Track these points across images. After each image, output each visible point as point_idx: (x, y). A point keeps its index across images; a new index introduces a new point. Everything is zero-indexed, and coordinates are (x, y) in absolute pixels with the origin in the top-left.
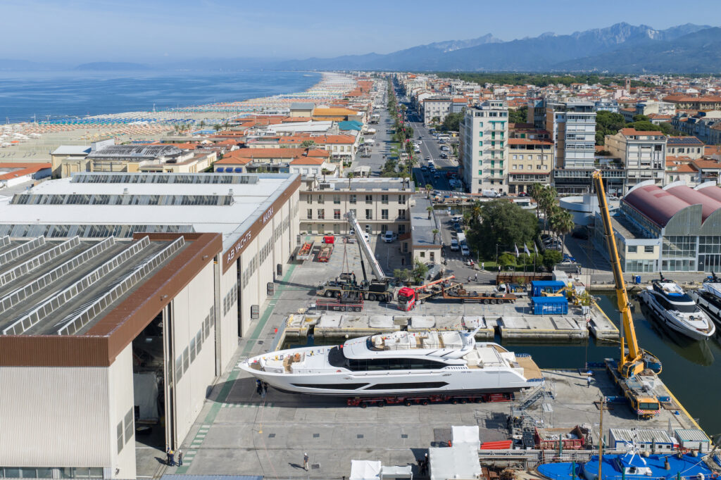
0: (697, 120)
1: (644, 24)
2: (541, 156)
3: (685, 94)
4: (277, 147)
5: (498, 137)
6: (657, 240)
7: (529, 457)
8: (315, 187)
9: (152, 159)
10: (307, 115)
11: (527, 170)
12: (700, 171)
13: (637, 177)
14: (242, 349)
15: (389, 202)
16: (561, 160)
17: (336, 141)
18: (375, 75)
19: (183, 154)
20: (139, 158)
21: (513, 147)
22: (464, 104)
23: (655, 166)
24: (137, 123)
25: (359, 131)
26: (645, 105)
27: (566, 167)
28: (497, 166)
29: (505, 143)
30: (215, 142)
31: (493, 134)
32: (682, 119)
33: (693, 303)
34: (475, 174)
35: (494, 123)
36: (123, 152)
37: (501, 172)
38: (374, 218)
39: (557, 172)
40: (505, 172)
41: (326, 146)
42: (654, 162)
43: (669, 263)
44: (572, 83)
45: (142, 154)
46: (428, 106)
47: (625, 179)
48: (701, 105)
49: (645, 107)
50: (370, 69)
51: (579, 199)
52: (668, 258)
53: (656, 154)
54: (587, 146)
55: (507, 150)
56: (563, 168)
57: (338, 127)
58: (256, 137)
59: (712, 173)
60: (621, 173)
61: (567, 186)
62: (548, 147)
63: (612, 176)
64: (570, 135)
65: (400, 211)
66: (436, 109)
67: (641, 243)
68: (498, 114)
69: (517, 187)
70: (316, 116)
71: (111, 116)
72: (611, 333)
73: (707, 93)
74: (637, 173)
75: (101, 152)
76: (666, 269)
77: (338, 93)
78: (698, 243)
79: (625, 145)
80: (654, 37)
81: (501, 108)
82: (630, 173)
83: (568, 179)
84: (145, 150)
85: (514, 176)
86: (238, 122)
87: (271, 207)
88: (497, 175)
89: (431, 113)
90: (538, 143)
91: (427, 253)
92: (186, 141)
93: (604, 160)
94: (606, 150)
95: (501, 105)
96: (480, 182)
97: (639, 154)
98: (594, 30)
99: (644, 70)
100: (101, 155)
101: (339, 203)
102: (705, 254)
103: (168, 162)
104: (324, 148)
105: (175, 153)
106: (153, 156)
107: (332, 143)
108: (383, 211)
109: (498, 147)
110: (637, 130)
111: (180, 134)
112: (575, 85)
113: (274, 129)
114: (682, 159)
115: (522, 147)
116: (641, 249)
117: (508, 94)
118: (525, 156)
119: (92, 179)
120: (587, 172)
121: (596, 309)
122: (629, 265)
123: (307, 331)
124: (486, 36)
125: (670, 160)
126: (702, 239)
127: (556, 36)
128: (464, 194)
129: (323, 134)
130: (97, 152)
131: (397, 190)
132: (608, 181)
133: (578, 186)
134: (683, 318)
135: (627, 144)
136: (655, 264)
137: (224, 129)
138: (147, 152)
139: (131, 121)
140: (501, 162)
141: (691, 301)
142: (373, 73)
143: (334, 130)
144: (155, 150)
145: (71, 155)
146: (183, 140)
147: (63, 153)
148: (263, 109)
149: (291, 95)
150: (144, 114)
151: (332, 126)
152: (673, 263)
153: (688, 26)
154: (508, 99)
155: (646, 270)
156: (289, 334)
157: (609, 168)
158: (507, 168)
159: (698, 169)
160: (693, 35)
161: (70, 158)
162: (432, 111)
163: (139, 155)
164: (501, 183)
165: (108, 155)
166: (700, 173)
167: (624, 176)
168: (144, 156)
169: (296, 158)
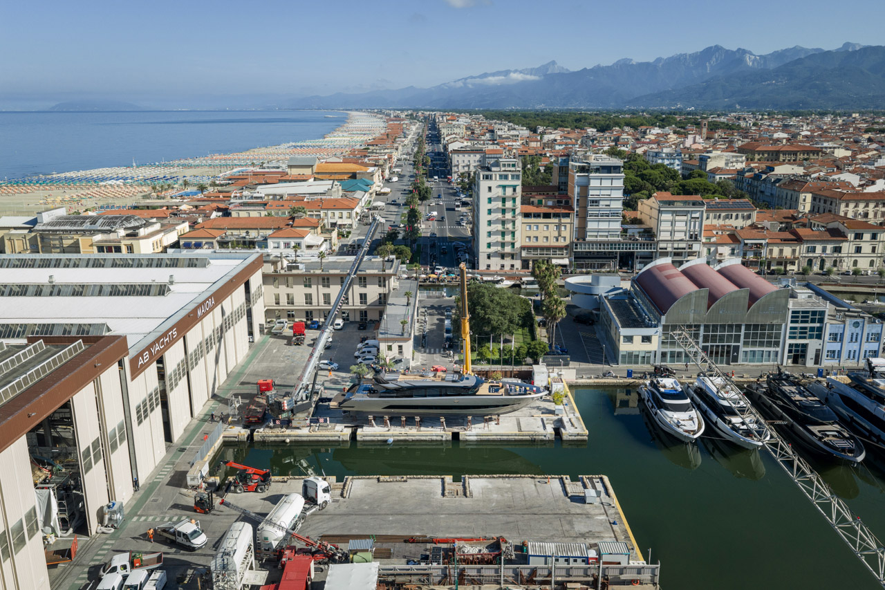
0: (764, 176)
1: (742, 48)
2: (558, 226)
3: (771, 139)
4: (264, 213)
5: (509, 204)
6: (655, 329)
7: (435, 572)
8: (282, 268)
9: (110, 231)
10: (308, 171)
11: (542, 243)
12: (742, 242)
13: (669, 249)
14: (170, 455)
15: (368, 286)
16: (582, 231)
17: (335, 206)
18: (412, 115)
19: (147, 225)
20: (94, 231)
21: (527, 215)
22: (498, 156)
23: (691, 237)
24: (110, 182)
25: (365, 192)
26: (709, 157)
27: (588, 239)
28: (508, 238)
29: (518, 211)
30: (196, 207)
31: (504, 200)
32: (747, 174)
33: (688, 401)
34: (483, 249)
35: (504, 187)
36: (75, 224)
37: (513, 244)
38: (351, 303)
39: (576, 245)
40: (517, 245)
41: (322, 212)
42: (690, 231)
43: (669, 355)
44: (642, 125)
45: (98, 226)
46: (456, 159)
47: (656, 252)
48: (781, 155)
49: (709, 160)
50: (406, 107)
51: (587, 279)
52: (668, 349)
53: (692, 223)
54: (613, 214)
55: (519, 219)
56: (584, 240)
57: (340, 188)
58: (241, 201)
59: (756, 244)
60: (651, 245)
61: (588, 261)
62: (567, 215)
63: (640, 249)
64: (593, 202)
65: (380, 294)
66: (466, 163)
67: (637, 333)
68: (510, 177)
69: (531, 262)
70: (318, 173)
71: (81, 173)
72: (578, 435)
73: (800, 138)
74: (670, 245)
75: (48, 224)
76: (665, 361)
77: (359, 140)
78: (702, 332)
79: (657, 212)
80: (753, 63)
81: (513, 169)
82: (662, 245)
83: (590, 252)
84: (100, 221)
85: (528, 248)
86: (230, 179)
87: (210, 297)
88: (508, 249)
89: (460, 167)
90: (557, 211)
91: (395, 346)
92: (162, 207)
93: (634, 230)
94: (638, 218)
95: (514, 165)
96: (489, 257)
97: (673, 223)
98: (681, 55)
99: (738, 107)
100: (49, 228)
101: (310, 286)
102: (709, 344)
103: (128, 235)
104: (320, 215)
105: (137, 224)
106: (108, 228)
107: (328, 209)
108: (361, 295)
109: (509, 216)
110: (672, 194)
111: (158, 197)
112: (643, 128)
113: (262, 191)
114: (723, 228)
115: (537, 215)
116: (638, 339)
117: (558, 141)
118: (541, 226)
119: (17, 263)
120: (612, 245)
121: (572, 408)
122: (624, 356)
123: (246, 436)
124: (549, 64)
125: (710, 229)
126: (707, 327)
127: (635, 63)
128: (470, 270)
129: (319, 197)
130: (44, 225)
131: (376, 272)
132: (635, 254)
133: (600, 261)
134: (672, 417)
135: (659, 210)
136: (652, 355)
137: (211, 189)
138: (103, 224)
139: (103, 179)
140: (513, 233)
141: (685, 398)
142: (410, 112)
143: (335, 192)
144: (112, 221)
145: (15, 228)
146: (159, 204)
147: (6, 226)
148: (263, 163)
149: (302, 144)
150: (121, 171)
151: (332, 187)
152: (672, 354)
153: (796, 50)
154: (557, 147)
155: (643, 363)
156: (227, 439)
157: (637, 240)
158: (519, 241)
159: (740, 239)
160: (799, 61)
161: (13, 231)
162: (461, 164)
163: (93, 227)
164: (513, 258)
165: (57, 228)
166: (742, 244)
167: (654, 249)
168: (99, 228)
169: (279, 229)
